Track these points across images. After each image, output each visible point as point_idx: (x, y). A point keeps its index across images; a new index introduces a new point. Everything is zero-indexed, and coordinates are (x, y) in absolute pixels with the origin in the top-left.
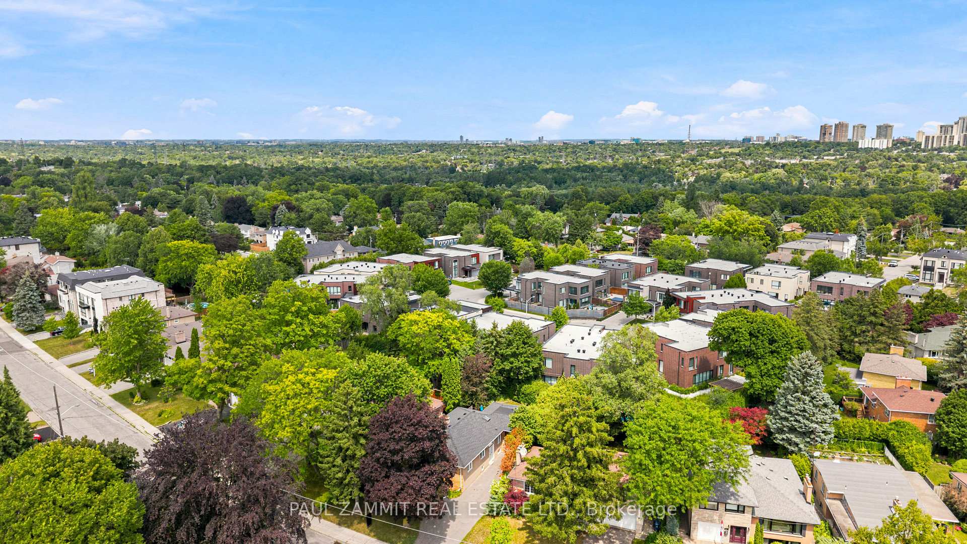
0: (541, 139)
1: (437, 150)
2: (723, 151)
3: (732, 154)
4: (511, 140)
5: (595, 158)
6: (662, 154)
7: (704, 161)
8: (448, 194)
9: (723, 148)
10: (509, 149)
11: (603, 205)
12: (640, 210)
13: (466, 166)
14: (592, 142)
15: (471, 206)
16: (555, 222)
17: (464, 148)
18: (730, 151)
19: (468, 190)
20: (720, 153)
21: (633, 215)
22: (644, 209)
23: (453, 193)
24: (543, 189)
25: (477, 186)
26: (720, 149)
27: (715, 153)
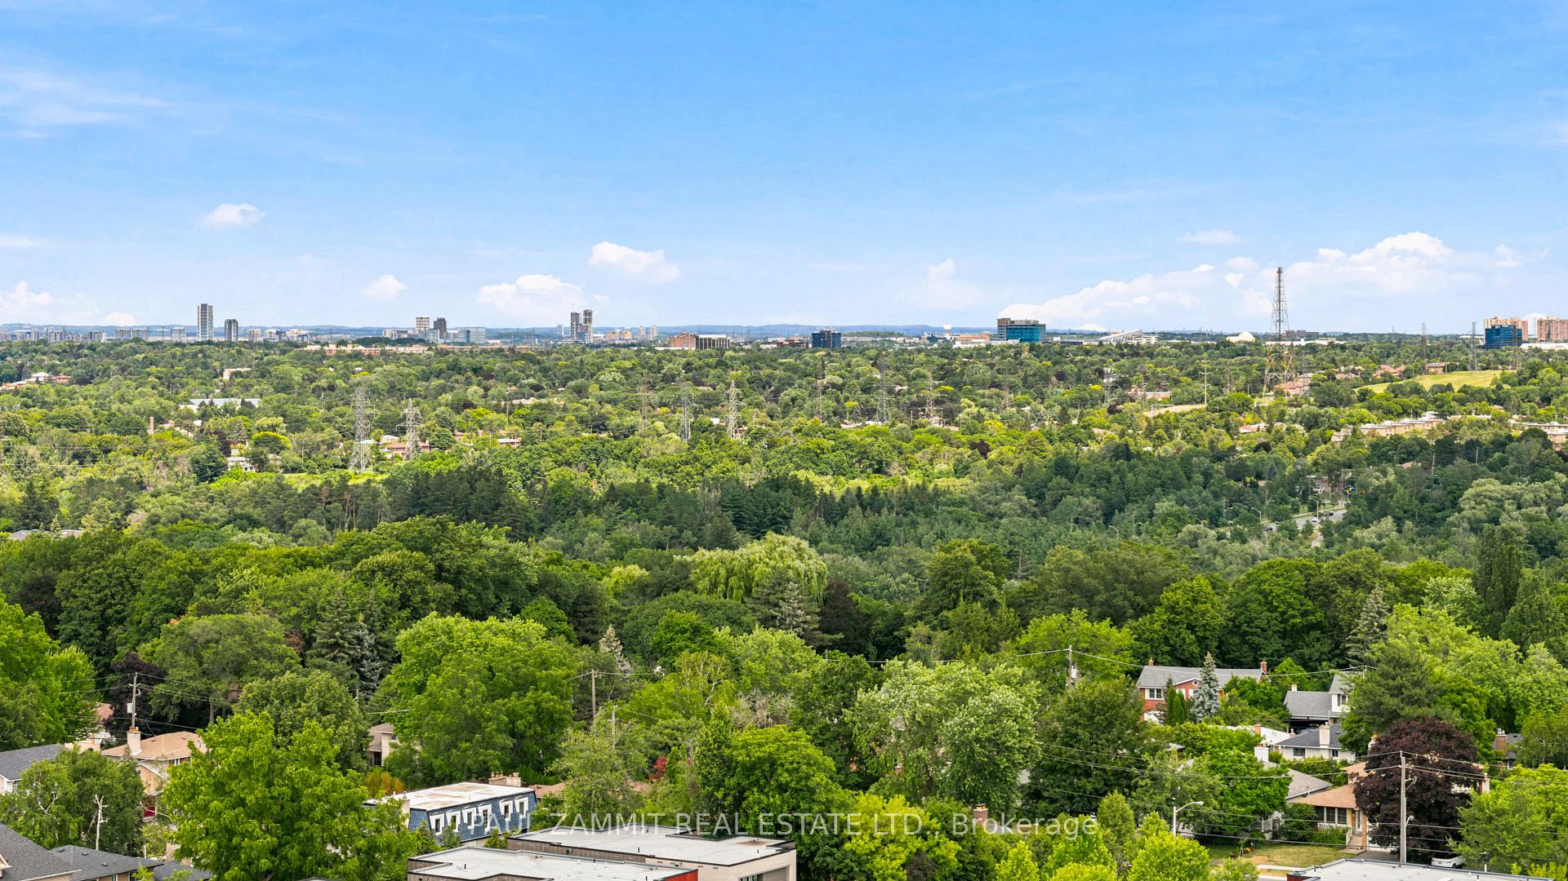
0: (581, 321)
1: (105, 373)
2: (1427, 382)
3: (1469, 395)
4: (441, 324)
5: (869, 413)
6: (1162, 395)
7: (1365, 429)
8: (368, 578)
9: (1422, 371)
10: (456, 368)
11: (1104, 627)
12: (1256, 648)
13: (277, 447)
14: (823, 339)
15: (514, 635)
16: (1003, 711)
17: (234, 361)
18: (1457, 380)
19: (454, 556)
20: (1417, 390)
21: (1242, 674)
22: (1277, 644)
23: (389, 572)
24: (799, 550)
25: (487, 539)
26: (1407, 374)
27: (1396, 391)
